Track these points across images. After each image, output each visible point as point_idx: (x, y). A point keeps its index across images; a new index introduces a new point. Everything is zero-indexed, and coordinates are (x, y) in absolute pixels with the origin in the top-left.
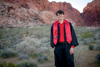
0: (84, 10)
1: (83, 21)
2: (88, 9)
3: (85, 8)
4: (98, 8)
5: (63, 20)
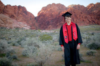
0: (38, 14)
1: (37, 24)
2: (42, 13)
3: (39, 12)
4: (53, 12)
5: (70, 22)
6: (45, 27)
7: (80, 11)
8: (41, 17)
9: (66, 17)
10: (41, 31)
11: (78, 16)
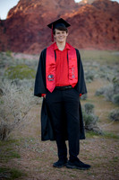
0: (9, 14)
1: (5, 39)
5: (64, 44)
6: (23, 45)
7: (109, 16)
8: (16, 23)
9: (57, 31)
10: (12, 54)
11: (103, 26)
